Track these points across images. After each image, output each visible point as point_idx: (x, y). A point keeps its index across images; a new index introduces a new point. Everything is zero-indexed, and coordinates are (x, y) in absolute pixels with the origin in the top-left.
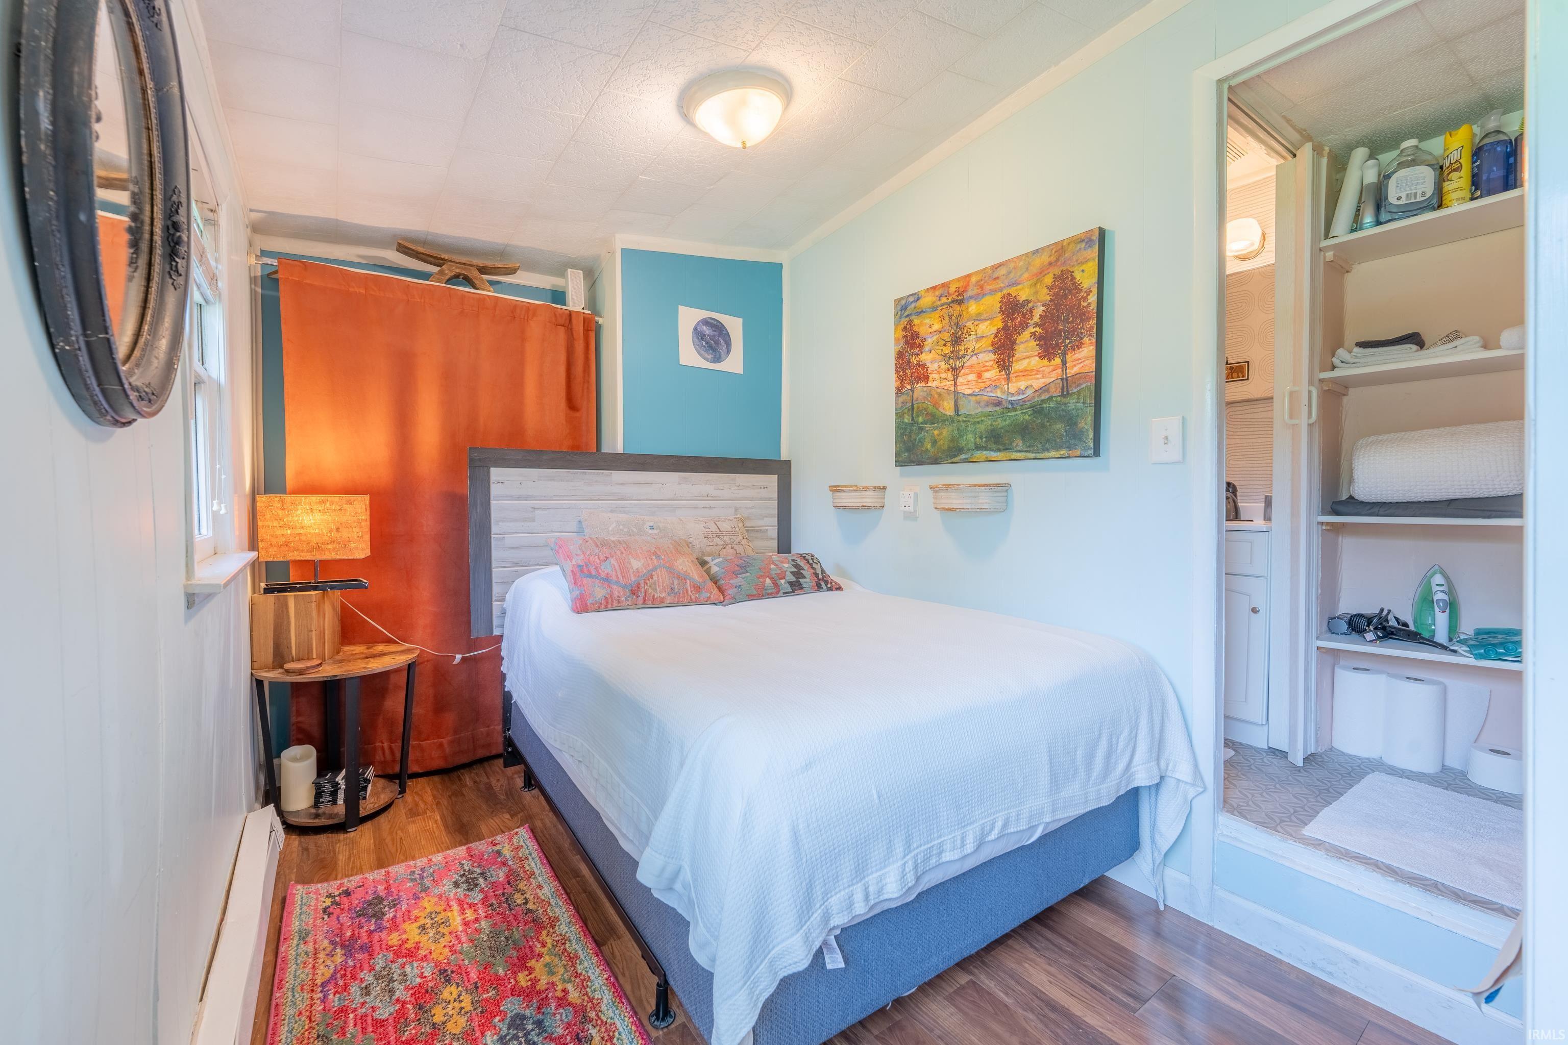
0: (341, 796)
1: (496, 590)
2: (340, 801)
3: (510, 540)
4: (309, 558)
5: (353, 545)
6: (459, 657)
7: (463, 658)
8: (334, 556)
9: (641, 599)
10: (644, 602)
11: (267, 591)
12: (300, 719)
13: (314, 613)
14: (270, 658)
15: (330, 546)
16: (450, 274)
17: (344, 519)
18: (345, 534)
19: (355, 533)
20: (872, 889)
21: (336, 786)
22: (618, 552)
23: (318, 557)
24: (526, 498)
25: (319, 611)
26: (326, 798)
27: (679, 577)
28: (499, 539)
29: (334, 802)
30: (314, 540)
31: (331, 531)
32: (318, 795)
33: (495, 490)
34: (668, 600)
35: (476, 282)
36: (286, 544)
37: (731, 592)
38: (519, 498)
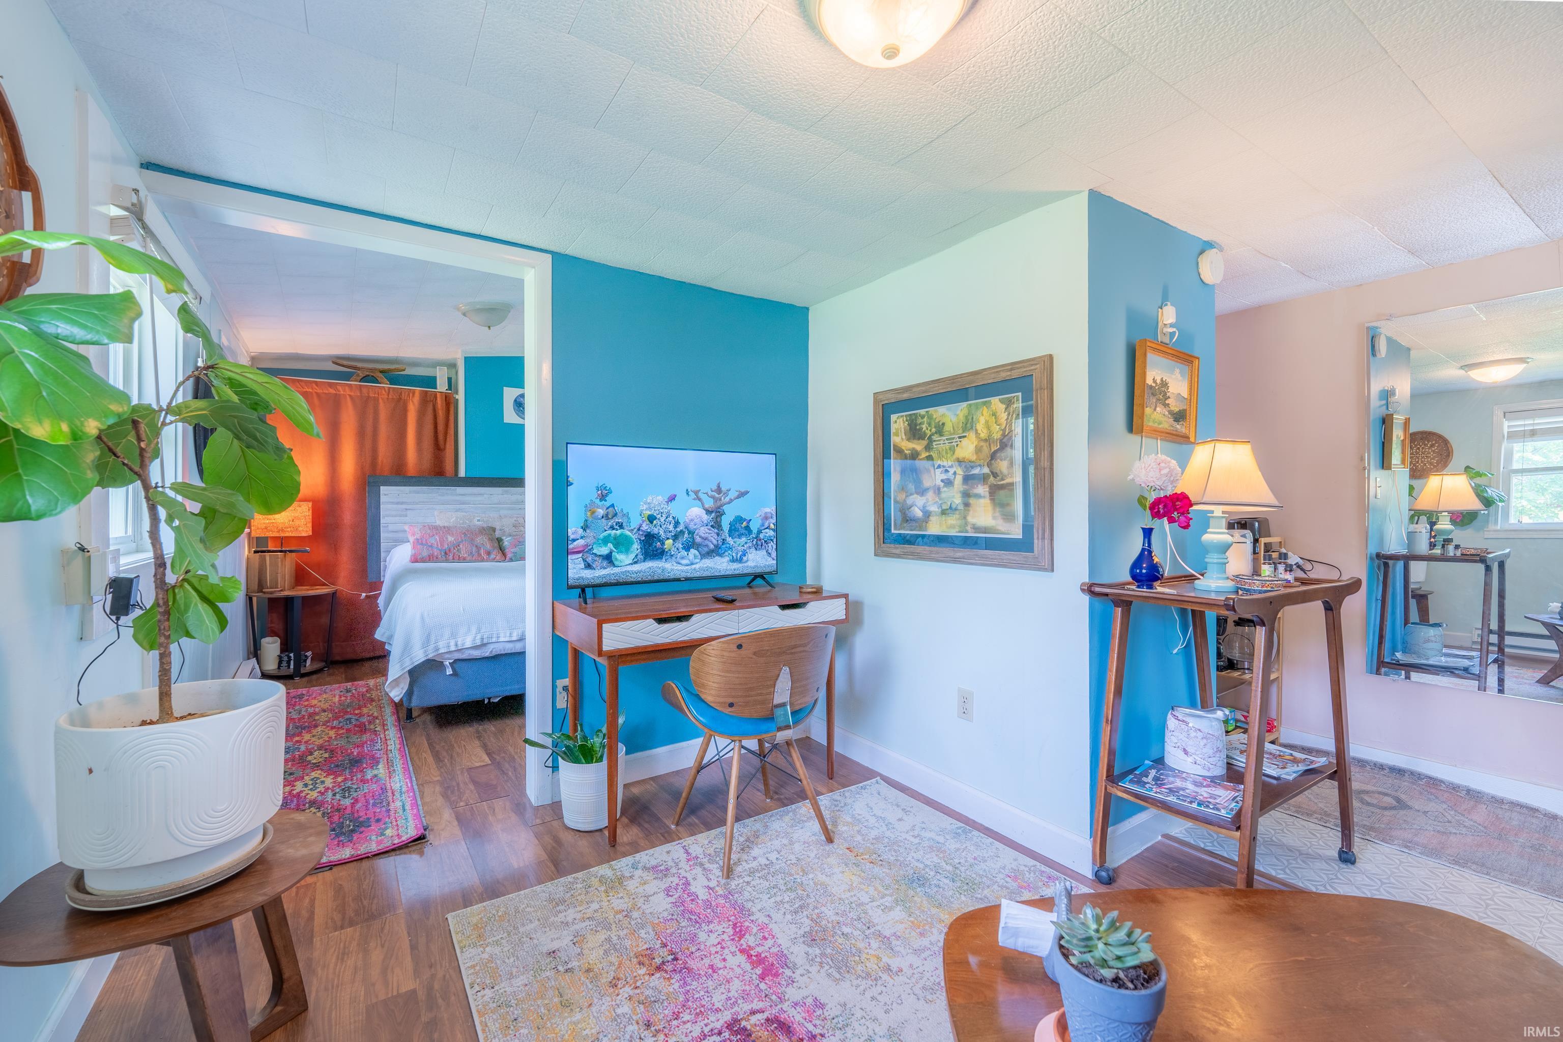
0: (292, 662)
1: (383, 555)
2: (292, 667)
3: (391, 527)
4: (278, 535)
5: (301, 529)
6: (364, 595)
7: (366, 596)
8: (290, 534)
9: (451, 557)
10: (453, 559)
11: (255, 552)
12: (272, 625)
13: (280, 564)
14: (256, 587)
15: (289, 529)
16: (362, 375)
17: (297, 515)
18: (297, 523)
19: (303, 521)
20: (459, 643)
21: (289, 658)
22: (441, 532)
23: (282, 535)
24: (402, 503)
25: (282, 564)
26: (284, 664)
27: (476, 546)
28: (384, 527)
29: (289, 666)
30: (280, 528)
31: (289, 521)
32: (280, 662)
33: (383, 499)
34: (468, 559)
35: (378, 379)
36: (266, 528)
37: (509, 556)
38: (398, 503)
